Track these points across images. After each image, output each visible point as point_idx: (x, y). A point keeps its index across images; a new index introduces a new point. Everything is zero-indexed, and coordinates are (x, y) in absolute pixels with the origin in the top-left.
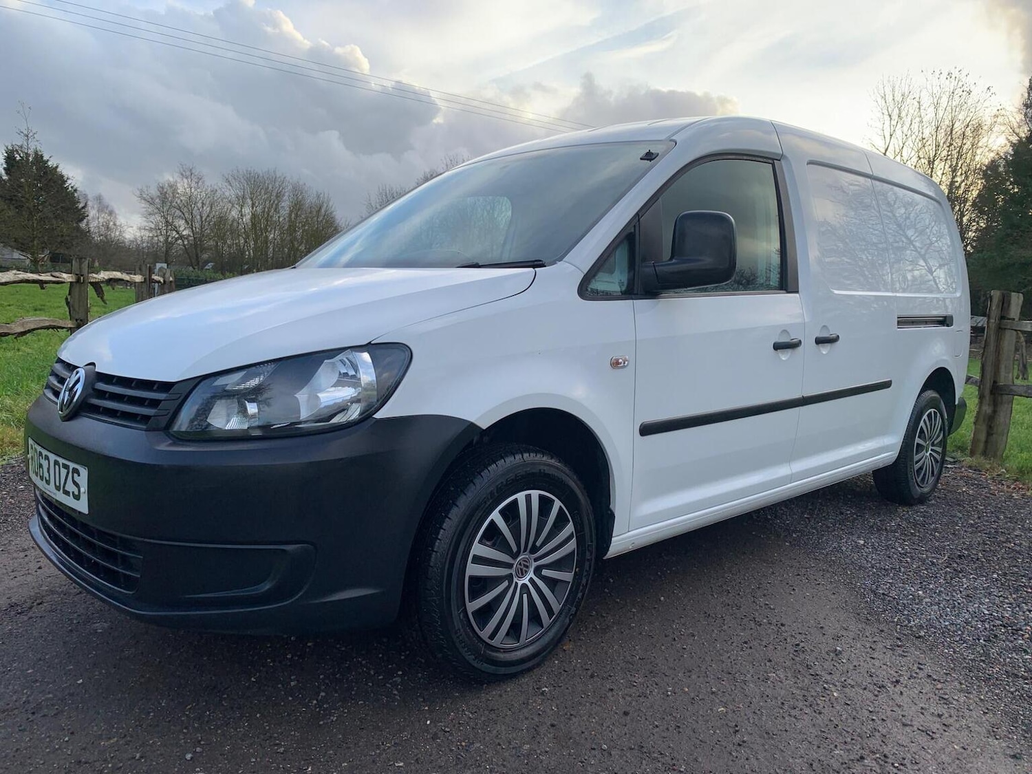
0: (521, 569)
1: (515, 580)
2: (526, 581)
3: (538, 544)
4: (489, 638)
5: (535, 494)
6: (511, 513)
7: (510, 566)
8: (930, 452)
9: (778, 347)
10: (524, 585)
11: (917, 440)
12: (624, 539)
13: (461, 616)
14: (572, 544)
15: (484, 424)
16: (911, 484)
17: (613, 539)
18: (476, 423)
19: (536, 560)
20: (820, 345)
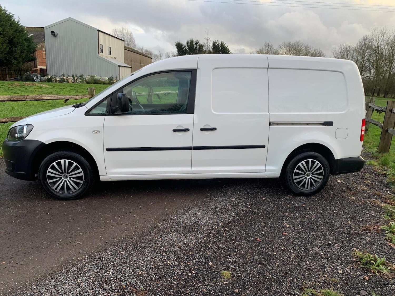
0: (65, 177)
1: (63, 178)
2: (67, 180)
3: (69, 172)
4: (55, 189)
5: (67, 161)
6: (59, 164)
7: (61, 176)
8: (310, 176)
9: (174, 131)
10: (65, 181)
11: (296, 170)
12: (104, 176)
13: (46, 183)
14: (82, 174)
15: (47, 143)
16: (291, 186)
17: (100, 176)
18: (45, 143)
19: (69, 176)
20: (203, 131)
